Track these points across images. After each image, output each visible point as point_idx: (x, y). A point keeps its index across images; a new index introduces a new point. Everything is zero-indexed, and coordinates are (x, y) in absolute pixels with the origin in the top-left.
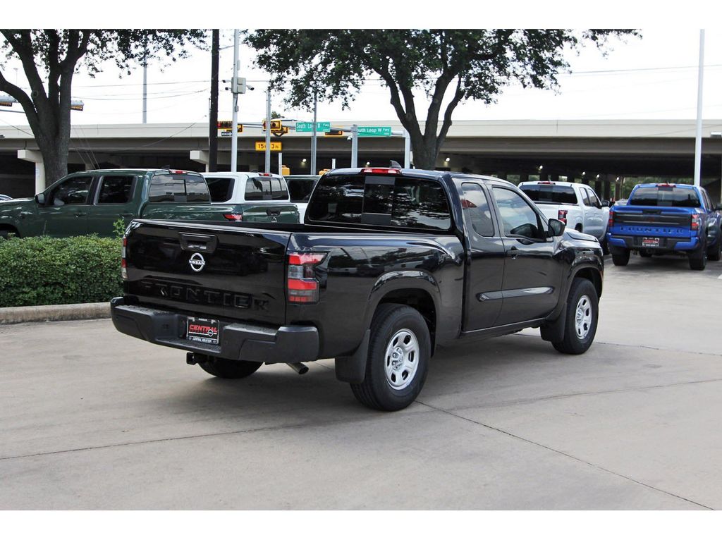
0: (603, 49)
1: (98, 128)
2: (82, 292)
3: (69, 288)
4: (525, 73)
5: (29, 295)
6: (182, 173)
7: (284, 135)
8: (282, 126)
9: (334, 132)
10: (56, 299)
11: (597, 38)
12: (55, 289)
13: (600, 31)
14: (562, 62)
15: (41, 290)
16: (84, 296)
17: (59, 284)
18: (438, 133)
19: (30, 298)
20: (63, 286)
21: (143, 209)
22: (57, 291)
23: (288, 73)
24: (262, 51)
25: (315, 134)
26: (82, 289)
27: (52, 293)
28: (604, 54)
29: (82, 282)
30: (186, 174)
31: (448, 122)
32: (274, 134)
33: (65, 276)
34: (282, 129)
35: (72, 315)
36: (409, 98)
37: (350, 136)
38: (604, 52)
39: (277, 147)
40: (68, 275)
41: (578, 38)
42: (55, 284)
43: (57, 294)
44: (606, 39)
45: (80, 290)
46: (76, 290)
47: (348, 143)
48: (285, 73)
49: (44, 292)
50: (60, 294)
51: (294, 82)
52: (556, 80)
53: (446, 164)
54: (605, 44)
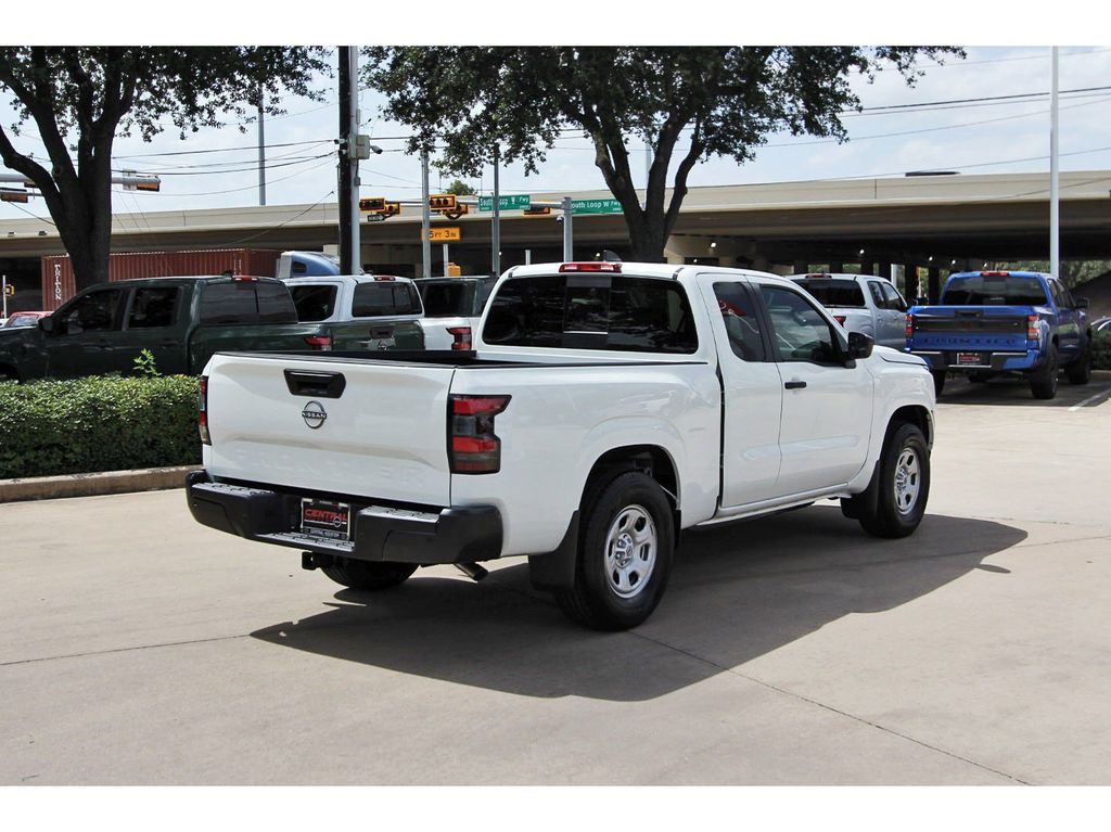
0: (908, 72)
1: (184, 215)
2: (92, 456)
3: (72, 451)
4: (795, 111)
5: (14, 462)
6: (250, 280)
7: (463, 217)
8: (459, 204)
9: (536, 209)
10: (53, 467)
11: (899, 57)
12: (51, 453)
13: (903, 49)
14: (848, 94)
15: (31, 455)
16: (95, 463)
17: (58, 445)
18: (666, 208)
19: (14, 467)
20: (63, 449)
21: (192, 334)
22: (54, 456)
23: (440, 125)
24: (396, 95)
25: (497, 214)
26: (91, 451)
27: (48, 459)
28: (910, 81)
29: (90, 442)
30: (258, 281)
31: (681, 189)
32: (448, 215)
33: (66, 434)
34: (459, 207)
35: (75, 489)
36: (621, 155)
37: (559, 214)
38: (909, 76)
39: (454, 235)
40: (69, 432)
41: (869, 56)
42: (50, 446)
43: (55, 459)
44: (912, 59)
45: (88, 454)
46: (82, 454)
47: (557, 225)
48: (435, 126)
49: (35, 458)
50: (59, 460)
51: (448, 137)
52: (839, 122)
53: (711, 253)
54: (912, 65)
